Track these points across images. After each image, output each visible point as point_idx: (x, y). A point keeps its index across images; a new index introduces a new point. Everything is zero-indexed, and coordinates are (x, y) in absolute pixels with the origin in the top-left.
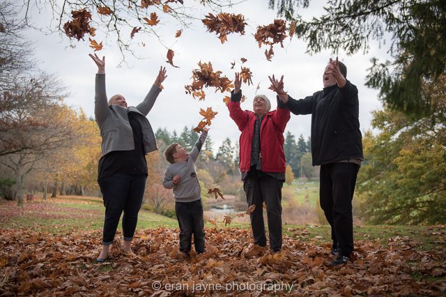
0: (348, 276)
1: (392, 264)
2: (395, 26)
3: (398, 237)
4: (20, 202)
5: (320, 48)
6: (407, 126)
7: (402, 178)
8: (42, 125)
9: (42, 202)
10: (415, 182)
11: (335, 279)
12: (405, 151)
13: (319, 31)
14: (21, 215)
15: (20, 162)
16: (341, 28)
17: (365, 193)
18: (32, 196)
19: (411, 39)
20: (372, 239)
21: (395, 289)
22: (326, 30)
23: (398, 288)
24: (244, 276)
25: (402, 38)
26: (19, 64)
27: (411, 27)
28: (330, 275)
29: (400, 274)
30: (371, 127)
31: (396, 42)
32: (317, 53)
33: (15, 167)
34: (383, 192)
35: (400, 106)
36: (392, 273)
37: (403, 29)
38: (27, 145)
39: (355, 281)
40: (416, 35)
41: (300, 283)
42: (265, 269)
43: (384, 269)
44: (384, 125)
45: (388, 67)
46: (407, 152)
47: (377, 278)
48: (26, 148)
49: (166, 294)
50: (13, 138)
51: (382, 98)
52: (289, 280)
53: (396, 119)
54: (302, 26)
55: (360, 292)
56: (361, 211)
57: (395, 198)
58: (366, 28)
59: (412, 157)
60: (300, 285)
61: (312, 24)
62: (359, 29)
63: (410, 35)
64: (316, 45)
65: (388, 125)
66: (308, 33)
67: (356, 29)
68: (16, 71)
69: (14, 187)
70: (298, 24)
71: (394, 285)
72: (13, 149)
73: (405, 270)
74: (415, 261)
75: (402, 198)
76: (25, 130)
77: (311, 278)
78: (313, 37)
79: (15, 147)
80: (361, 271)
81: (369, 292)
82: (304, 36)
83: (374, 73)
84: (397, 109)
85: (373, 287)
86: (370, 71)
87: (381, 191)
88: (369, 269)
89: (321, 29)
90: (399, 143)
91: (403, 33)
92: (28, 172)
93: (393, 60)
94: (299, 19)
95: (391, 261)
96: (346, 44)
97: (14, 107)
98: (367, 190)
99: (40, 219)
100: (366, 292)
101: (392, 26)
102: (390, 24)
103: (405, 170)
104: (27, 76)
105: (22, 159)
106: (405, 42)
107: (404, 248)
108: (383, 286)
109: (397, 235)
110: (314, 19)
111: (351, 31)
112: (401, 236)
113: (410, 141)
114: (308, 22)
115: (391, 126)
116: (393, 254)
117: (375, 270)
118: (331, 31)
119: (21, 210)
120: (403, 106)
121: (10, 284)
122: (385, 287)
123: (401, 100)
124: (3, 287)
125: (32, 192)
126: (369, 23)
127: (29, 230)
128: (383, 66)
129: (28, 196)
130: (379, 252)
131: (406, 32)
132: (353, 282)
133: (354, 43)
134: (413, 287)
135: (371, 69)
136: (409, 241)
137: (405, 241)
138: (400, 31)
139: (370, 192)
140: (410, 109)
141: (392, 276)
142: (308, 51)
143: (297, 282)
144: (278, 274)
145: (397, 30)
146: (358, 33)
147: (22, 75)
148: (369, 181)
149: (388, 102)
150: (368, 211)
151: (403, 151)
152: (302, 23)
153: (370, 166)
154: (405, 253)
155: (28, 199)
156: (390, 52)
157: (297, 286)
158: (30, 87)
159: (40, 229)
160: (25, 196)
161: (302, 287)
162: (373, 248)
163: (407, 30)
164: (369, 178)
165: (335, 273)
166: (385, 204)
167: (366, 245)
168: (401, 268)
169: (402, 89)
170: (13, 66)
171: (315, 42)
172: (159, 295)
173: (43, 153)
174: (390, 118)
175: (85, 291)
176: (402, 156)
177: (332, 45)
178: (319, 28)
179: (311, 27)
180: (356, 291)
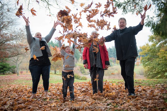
0: (139, 101)
1: (157, 95)
2: (156, 2)
3: (159, 84)
4: (18, 74)
5: (127, 12)
6: (162, 40)
7: (161, 61)
8: (25, 46)
9: (26, 74)
10: (166, 62)
11: (134, 102)
12: (162, 50)
13: (126, 6)
14: (18, 79)
15: (17, 59)
16: (135, 4)
17: (147, 67)
18: (22, 72)
19: (162, 7)
20: (149, 85)
21: (158, 106)
22: (129, 5)
23: (159, 105)
24: (98, 101)
25: (159, 7)
26: (15, 23)
27: (162, 2)
28: (132, 100)
29: (160, 99)
30: (149, 42)
31: (157, 9)
32: (126, 14)
33: (16, 61)
34: (154, 67)
35: (159, 33)
36: (157, 99)
37: (159, 3)
38: (19, 53)
39: (142, 103)
40: (164, 5)
41: (120, 104)
42: (107, 98)
43: (153, 97)
44: (153, 40)
45: (154, 19)
46: (163, 50)
47: (150, 101)
48: (19, 54)
49: (68, 110)
50: (14, 51)
51: (152, 30)
52: (116, 103)
53: (158, 38)
54: (120, 4)
55: (144, 107)
56: (145, 74)
57: (159, 69)
58: (145, 4)
59: (165, 52)
60: (120, 105)
61: (124, 3)
62: (142, 4)
63: (162, 6)
64: (125, 11)
65: (155, 40)
66: (122, 7)
67: (141, 4)
68: (14, 26)
69: (16, 69)
70: (118, 3)
71: (157, 104)
72: (14, 55)
73: (162, 98)
74: (166, 94)
75: (161, 68)
76: (18, 48)
77: (124, 102)
78: (124, 8)
79: (15, 54)
80: (144, 98)
81: (147, 107)
82: (121, 8)
83: (148, 21)
84: (158, 35)
85: (149, 105)
86: (146, 20)
87: (153, 66)
88: (147, 98)
89: (127, 5)
90: (160, 47)
91: (159, 5)
92: (20, 63)
93: (155, 16)
94: (119, 2)
95: (156, 94)
96: (137, 10)
97: (14, 39)
98: (148, 66)
99: (25, 80)
100: (146, 107)
101: (155, 2)
102: (154, 2)
103: (162, 58)
104: (18, 27)
105: (18, 58)
106: (160, 8)
107: (161, 88)
108: (153, 105)
109: (159, 83)
110: (124, 1)
111: (139, 5)
112: (160, 83)
113: (163, 47)
114: (122, 2)
115: (156, 41)
116: (157, 91)
117: (150, 98)
118: (131, 6)
119: (18, 77)
120: (160, 33)
121: (10, 107)
122: (154, 105)
123: (159, 31)
124: (7, 108)
125: (23, 70)
126: (146, 2)
127: (21, 85)
128: (152, 18)
129: (21, 72)
130: (152, 91)
131: (160, 5)
132: (141, 103)
133: (140, 10)
134: (165, 105)
135: (147, 19)
136: (163, 85)
137: (162, 86)
138: (158, 4)
139: (149, 67)
140: (163, 35)
141: (156, 100)
142: (123, 14)
143: (119, 104)
144: (112, 101)
145: (157, 4)
146: (142, 6)
147: (16, 27)
148: (148, 62)
149: (154, 32)
150: (148, 74)
151: (161, 50)
152: (120, 3)
153: (148, 57)
154: (162, 91)
155: (21, 73)
156: (155, 12)
157: (119, 105)
158: (20, 32)
159: (25, 84)
160: (20, 72)
161: (121, 105)
162: (149, 89)
163: (161, 4)
164: (148, 61)
165: (134, 99)
166: (155, 71)
167: (146, 88)
168: (160, 97)
169: (159, 27)
170: (13, 24)
171: (125, 10)
172: (66, 110)
173: (25, 56)
174: (156, 38)
175: (38, 109)
176: (161, 52)
177: (132, 11)
178: (126, 5)
179: (123, 4)
180: (142, 107)
